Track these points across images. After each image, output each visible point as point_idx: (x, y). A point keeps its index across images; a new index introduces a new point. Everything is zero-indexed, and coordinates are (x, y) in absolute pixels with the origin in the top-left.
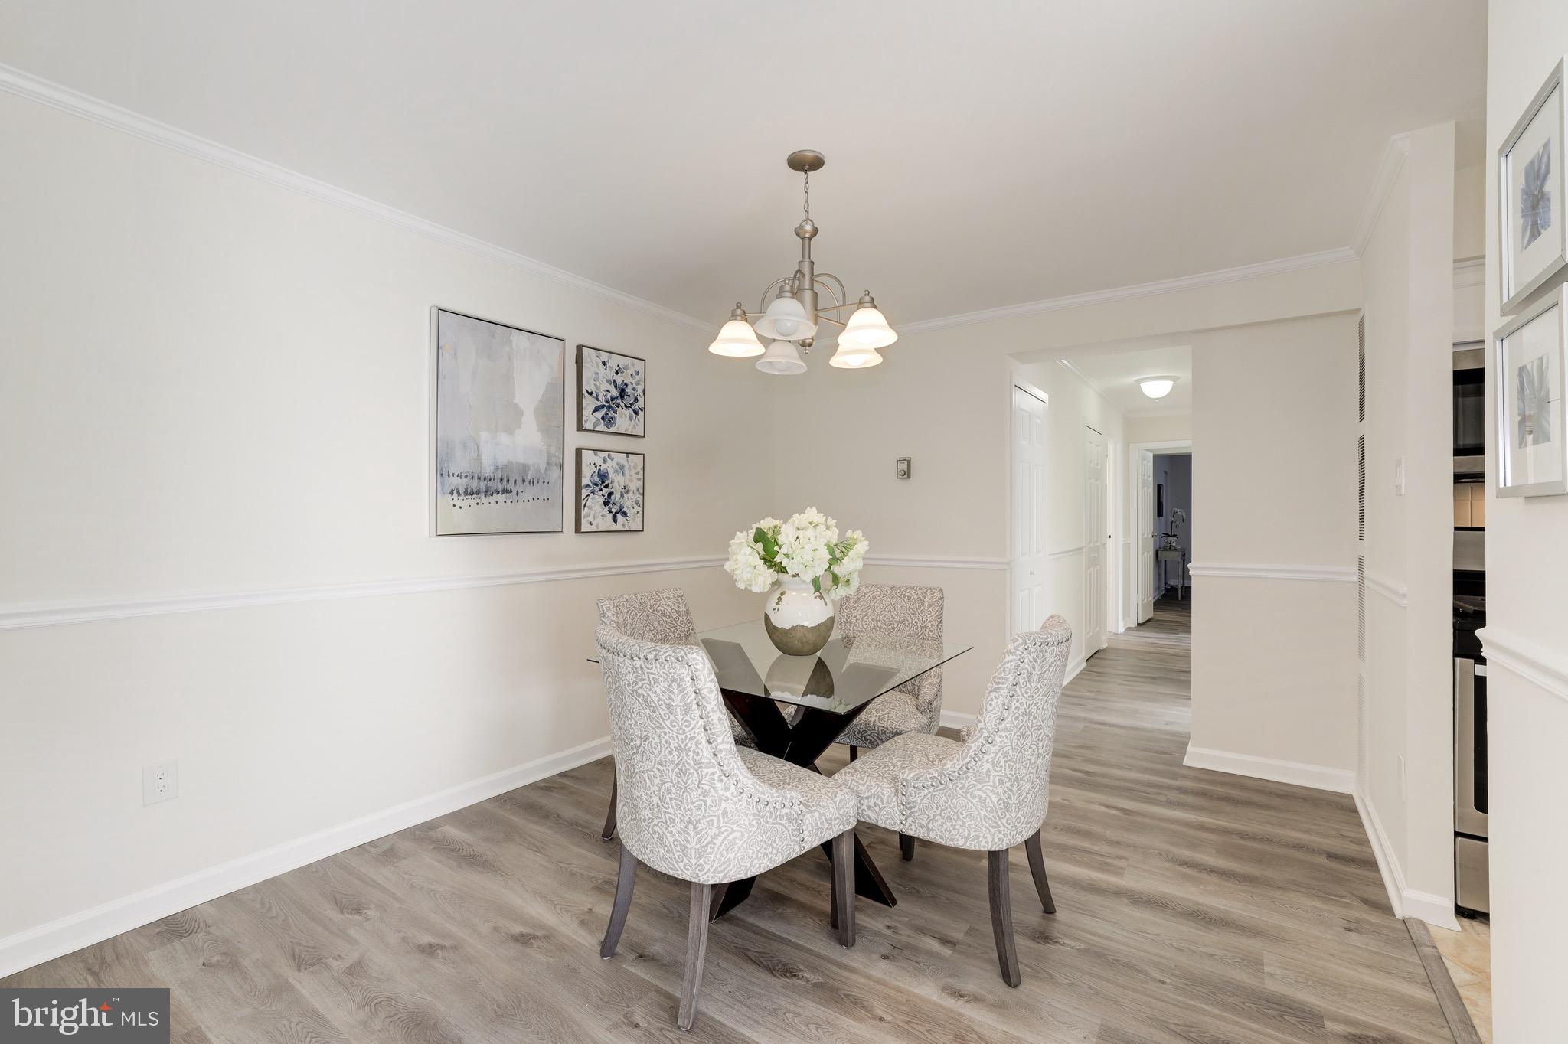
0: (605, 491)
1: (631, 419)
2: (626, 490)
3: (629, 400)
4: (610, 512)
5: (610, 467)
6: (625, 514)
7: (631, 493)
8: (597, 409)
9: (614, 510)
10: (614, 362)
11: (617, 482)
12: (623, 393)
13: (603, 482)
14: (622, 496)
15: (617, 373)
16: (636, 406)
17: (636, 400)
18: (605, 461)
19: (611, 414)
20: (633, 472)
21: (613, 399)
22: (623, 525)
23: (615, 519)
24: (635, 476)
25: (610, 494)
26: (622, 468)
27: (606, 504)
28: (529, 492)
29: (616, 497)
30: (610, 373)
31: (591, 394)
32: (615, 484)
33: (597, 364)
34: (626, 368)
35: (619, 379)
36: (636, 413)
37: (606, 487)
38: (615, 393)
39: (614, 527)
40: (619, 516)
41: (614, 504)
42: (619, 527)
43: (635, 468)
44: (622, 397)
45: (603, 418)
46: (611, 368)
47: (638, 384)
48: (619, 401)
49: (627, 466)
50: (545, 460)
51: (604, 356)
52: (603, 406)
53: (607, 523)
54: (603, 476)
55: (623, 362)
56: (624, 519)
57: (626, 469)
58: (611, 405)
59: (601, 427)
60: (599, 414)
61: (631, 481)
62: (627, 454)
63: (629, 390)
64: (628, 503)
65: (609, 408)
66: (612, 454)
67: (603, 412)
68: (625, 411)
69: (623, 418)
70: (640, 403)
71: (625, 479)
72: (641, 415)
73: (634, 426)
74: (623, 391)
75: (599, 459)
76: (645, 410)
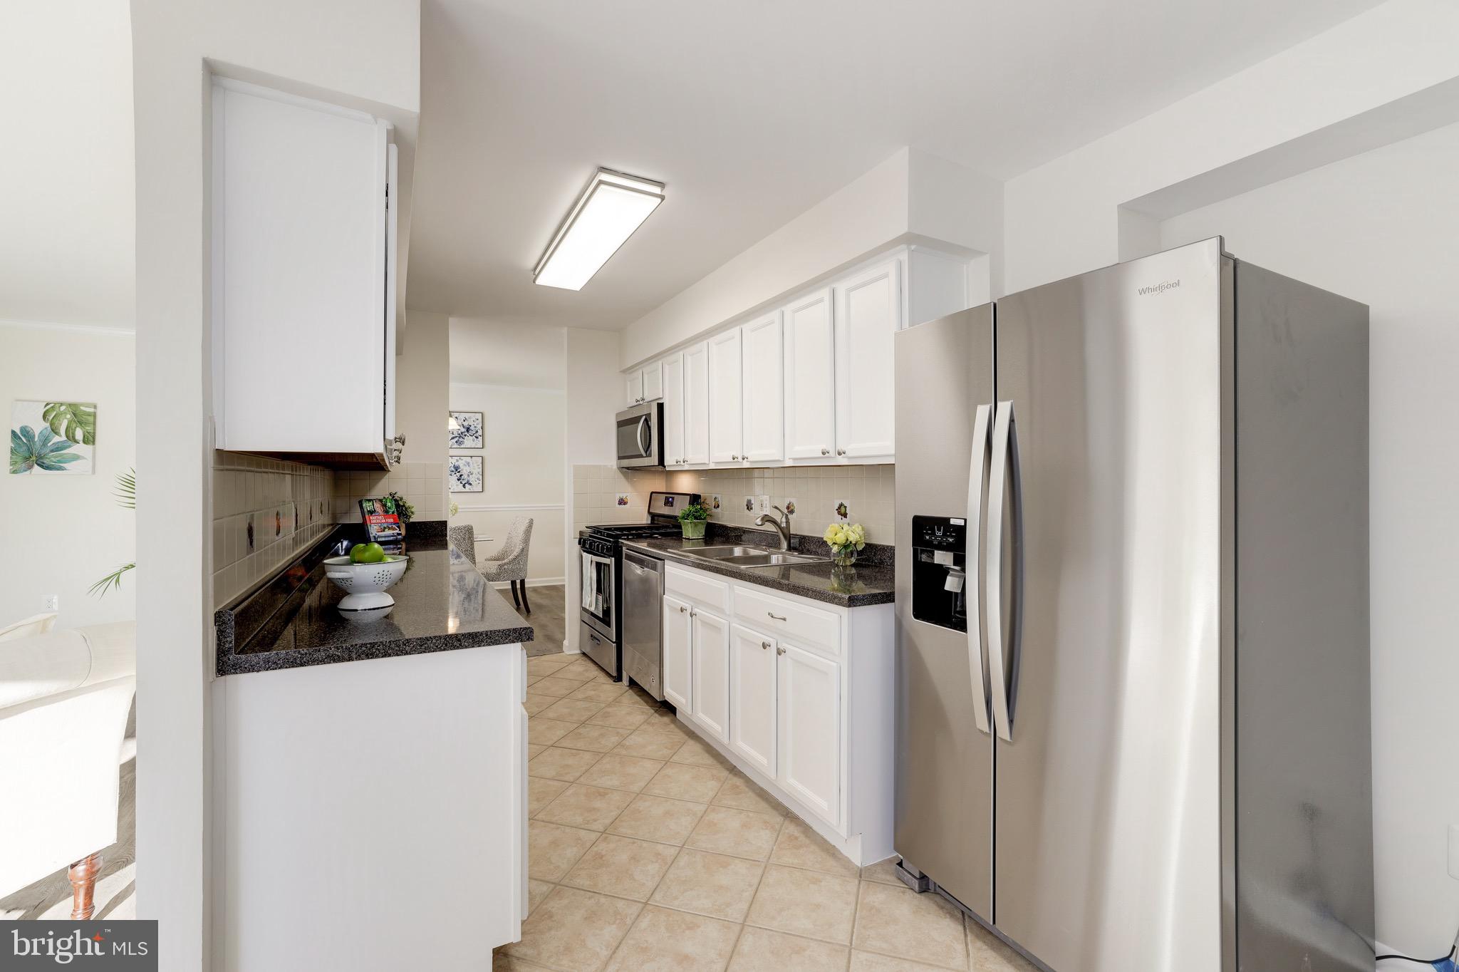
0: (458, 474)
1: (474, 441)
2: (471, 473)
3: (471, 433)
4: (461, 483)
5: (461, 463)
6: (470, 484)
7: (473, 475)
8: (453, 438)
9: (463, 483)
10: (462, 416)
12: (468, 430)
13: (456, 470)
14: (468, 476)
15: (464, 421)
16: (477, 435)
17: (477, 432)
18: (457, 461)
19: (461, 439)
20: (475, 465)
21: (462, 433)
22: (470, 490)
23: (464, 486)
24: (476, 467)
25: (461, 476)
26: (468, 463)
27: (458, 480)
29: (465, 476)
30: (461, 422)
32: (465, 471)
34: (470, 418)
35: (466, 424)
36: (477, 438)
37: (459, 472)
38: (463, 430)
39: (464, 490)
40: (466, 485)
41: (463, 480)
42: (467, 490)
43: (476, 463)
44: (468, 431)
45: (456, 442)
46: (460, 419)
47: (477, 424)
48: (466, 433)
49: (471, 462)
51: (456, 415)
52: (456, 437)
53: (460, 488)
54: (457, 468)
55: (467, 415)
56: (470, 487)
57: (471, 464)
58: (461, 435)
59: (456, 446)
60: (454, 440)
61: (475, 469)
62: (471, 457)
63: (472, 428)
64: (472, 480)
65: (460, 437)
66: (462, 458)
67: (456, 439)
68: (470, 437)
69: (469, 441)
70: (480, 432)
71: (470, 468)
72: (480, 438)
73: (476, 444)
74: (468, 428)
75: (454, 460)
76: (483, 436)
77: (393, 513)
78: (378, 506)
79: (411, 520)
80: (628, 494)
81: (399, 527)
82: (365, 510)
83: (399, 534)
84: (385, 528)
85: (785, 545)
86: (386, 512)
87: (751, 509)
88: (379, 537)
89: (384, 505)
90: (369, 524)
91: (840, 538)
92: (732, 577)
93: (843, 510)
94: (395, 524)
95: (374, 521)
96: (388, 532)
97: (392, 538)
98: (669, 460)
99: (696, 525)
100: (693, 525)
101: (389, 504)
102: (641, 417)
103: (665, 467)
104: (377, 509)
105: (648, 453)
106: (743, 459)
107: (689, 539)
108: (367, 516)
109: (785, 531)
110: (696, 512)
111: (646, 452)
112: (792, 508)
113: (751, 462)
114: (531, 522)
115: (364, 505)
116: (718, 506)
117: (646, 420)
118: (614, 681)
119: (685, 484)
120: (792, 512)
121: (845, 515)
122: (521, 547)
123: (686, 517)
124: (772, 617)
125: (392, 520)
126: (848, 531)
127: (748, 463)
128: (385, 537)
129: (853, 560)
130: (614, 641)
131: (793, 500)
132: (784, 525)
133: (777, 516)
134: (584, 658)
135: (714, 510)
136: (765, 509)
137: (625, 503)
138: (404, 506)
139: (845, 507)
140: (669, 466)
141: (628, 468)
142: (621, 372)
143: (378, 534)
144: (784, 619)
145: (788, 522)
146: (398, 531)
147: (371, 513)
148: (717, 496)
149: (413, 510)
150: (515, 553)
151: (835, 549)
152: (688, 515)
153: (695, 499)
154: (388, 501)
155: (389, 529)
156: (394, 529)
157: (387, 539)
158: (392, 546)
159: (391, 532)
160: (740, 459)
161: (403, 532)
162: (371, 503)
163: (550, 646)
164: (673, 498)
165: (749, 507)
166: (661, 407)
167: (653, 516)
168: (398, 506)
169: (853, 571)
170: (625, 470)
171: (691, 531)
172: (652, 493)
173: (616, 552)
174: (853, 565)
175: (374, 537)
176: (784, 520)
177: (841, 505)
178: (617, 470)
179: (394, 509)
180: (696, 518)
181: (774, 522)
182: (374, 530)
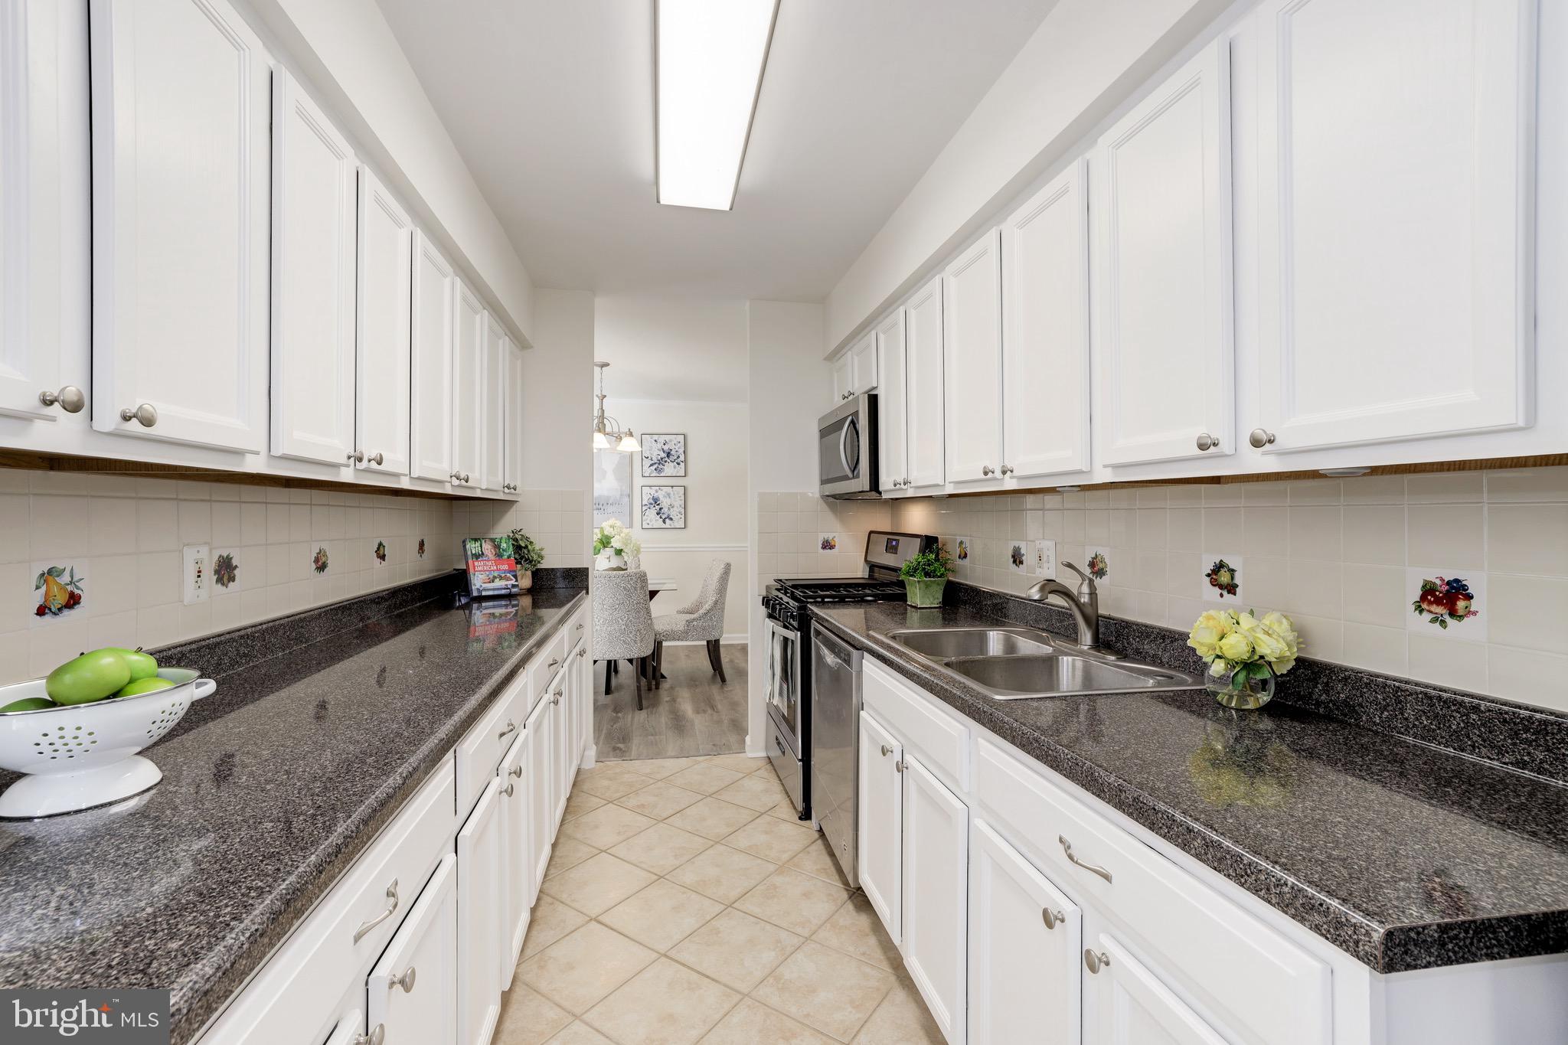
0: (658, 507)
1: (675, 467)
2: (672, 506)
3: (672, 458)
4: (661, 518)
5: (660, 495)
6: (671, 519)
7: (675, 509)
8: (651, 465)
9: (664, 517)
10: (662, 439)
11: (665, 503)
12: (669, 455)
13: (656, 503)
14: (669, 509)
15: (664, 444)
16: (679, 460)
17: (679, 457)
18: (657, 492)
19: (661, 466)
20: (677, 496)
21: (662, 459)
22: (670, 525)
23: (664, 522)
24: (678, 499)
25: (661, 509)
26: (669, 495)
27: (658, 514)
28: (610, 509)
29: (665, 510)
30: (660, 446)
31: (647, 458)
33: (651, 442)
34: (671, 441)
35: (666, 448)
36: (678, 464)
37: (658, 505)
38: (663, 455)
39: (664, 526)
40: (667, 520)
41: (663, 514)
42: (667, 526)
43: (678, 494)
44: (668, 456)
45: (655, 469)
46: (660, 443)
47: (679, 448)
48: (666, 459)
49: (672, 493)
50: (619, 493)
51: (656, 437)
52: (655, 463)
53: (660, 522)
54: (656, 500)
55: (667, 438)
56: (671, 522)
57: (672, 495)
58: (661, 462)
59: (655, 473)
60: (653, 468)
61: (676, 501)
62: (673, 486)
63: (673, 452)
64: (673, 513)
65: (659, 464)
66: (662, 487)
67: (656, 466)
68: (671, 464)
69: (669, 468)
70: (682, 458)
71: (671, 500)
72: (682, 464)
73: (678, 472)
74: (669, 453)
75: (653, 491)
76: (685, 461)
77: (509, 557)
78: (487, 548)
79: (540, 566)
80: (834, 534)
81: (515, 576)
82: (469, 553)
83: (514, 586)
84: (495, 577)
85: (1086, 637)
86: (499, 555)
87: (1021, 562)
88: (485, 590)
89: (497, 547)
90: (471, 571)
91: (1236, 646)
92: (974, 719)
93: (1224, 578)
94: (510, 572)
95: (480, 569)
96: (498, 583)
97: (503, 592)
98: (886, 482)
99: (927, 586)
100: (922, 585)
101: (504, 545)
102: (845, 419)
103: (880, 493)
104: (486, 552)
105: (855, 473)
106: (1004, 473)
107: (915, 607)
108: (470, 561)
109: (1089, 611)
110: (929, 565)
111: (853, 471)
112: (1101, 565)
113: (1021, 478)
114: (728, 567)
115: (468, 546)
116: (965, 556)
117: (853, 422)
118: (800, 818)
119: (918, 520)
120: (1101, 573)
121: (1231, 589)
122: (714, 599)
123: (912, 572)
124: (1071, 857)
125: (506, 567)
126: (1253, 629)
127: (1015, 480)
128: (494, 589)
129: (1264, 698)
130: (800, 757)
131: (1104, 552)
132: (1085, 599)
133: (1071, 582)
134: (769, 767)
135: (960, 562)
136: (1046, 565)
137: (832, 547)
138: (526, 547)
139: (1232, 571)
140: (886, 491)
141: (834, 496)
142: (825, 359)
143: (484, 585)
144: (1107, 878)
145: (1093, 594)
146: (513, 582)
147: (477, 556)
148: (963, 539)
149: (543, 553)
150: (707, 607)
151: (1218, 668)
152: (916, 570)
153: (929, 543)
154: (503, 541)
155: (501, 578)
156: (508, 579)
157: (496, 593)
158: (503, 603)
159: (503, 583)
160: (998, 474)
161: (526, 582)
162: (478, 544)
163: (733, 738)
164: (897, 541)
165: (1017, 559)
166: (873, 401)
167: (873, 567)
168: (518, 548)
169: (1266, 724)
170: (832, 500)
171: (922, 596)
172: (871, 532)
173: (803, 622)
174: (1266, 710)
175: (478, 589)
176: (1085, 589)
177: (1219, 567)
178: (821, 501)
179: (511, 551)
180: (927, 574)
181: (1065, 593)
182: (479, 582)
